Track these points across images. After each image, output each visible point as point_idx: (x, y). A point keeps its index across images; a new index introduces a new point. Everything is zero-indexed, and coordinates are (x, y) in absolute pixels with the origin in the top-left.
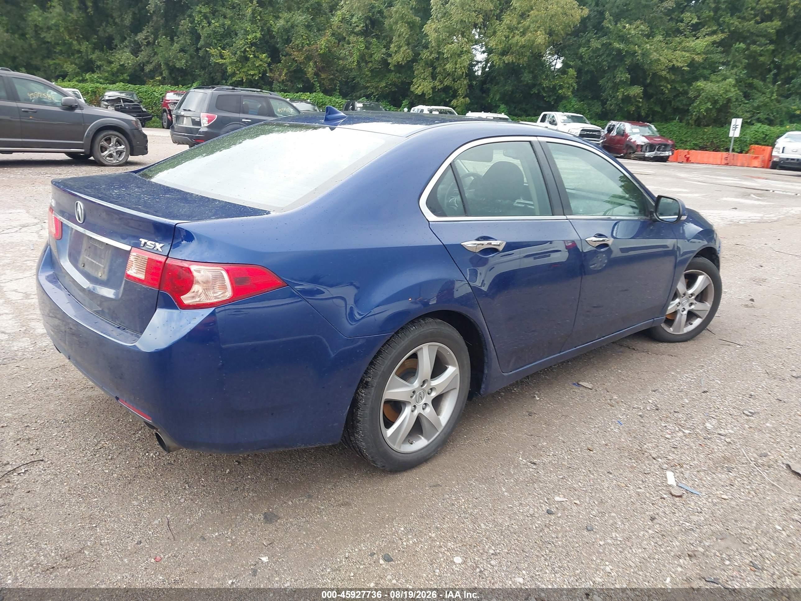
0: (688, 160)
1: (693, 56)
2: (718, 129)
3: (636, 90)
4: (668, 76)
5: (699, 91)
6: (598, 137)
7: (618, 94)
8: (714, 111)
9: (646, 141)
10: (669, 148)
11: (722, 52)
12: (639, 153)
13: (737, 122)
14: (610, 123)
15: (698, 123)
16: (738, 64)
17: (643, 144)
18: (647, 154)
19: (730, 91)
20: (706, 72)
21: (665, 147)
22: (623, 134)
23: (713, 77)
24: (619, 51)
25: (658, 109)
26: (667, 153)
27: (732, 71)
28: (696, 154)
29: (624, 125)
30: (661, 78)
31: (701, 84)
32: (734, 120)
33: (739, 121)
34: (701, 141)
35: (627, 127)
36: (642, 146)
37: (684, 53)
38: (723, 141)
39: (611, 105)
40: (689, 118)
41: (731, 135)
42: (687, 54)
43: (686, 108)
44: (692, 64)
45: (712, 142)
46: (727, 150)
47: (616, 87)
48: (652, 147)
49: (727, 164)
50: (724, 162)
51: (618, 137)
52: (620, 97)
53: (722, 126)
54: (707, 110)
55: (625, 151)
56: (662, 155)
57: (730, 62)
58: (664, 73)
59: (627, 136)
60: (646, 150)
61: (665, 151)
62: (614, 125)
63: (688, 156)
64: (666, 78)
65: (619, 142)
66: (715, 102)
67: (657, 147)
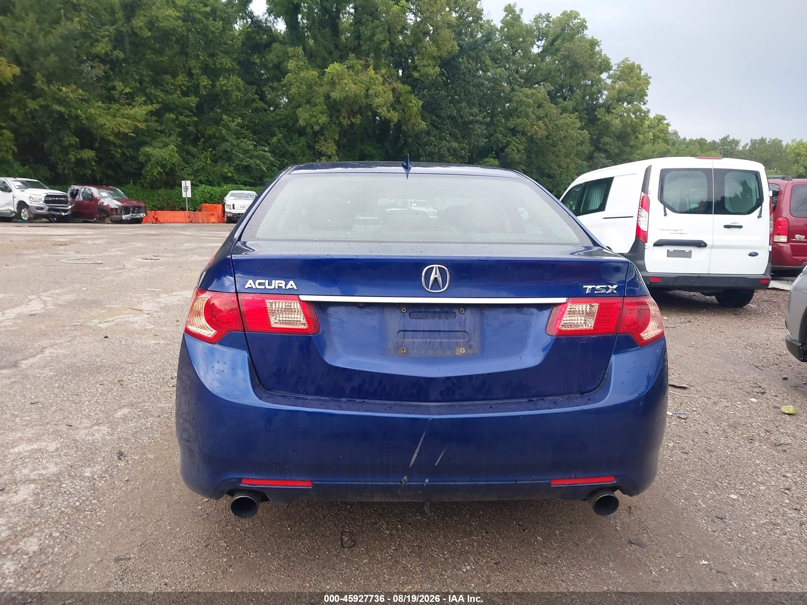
0: (157, 221)
1: (136, 123)
2: (170, 191)
3: (88, 154)
4: (115, 141)
5: (148, 156)
6: (66, 202)
7: (70, 156)
8: (164, 174)
9: (120, 204)
10: (142, 210)
11: (156, 121)
12: (116, 217)
13: (187, 184)
14: (72, 188)
15: (153, 186)
16: (172, 132)
17: (117, 207)
18: (124, 217)
19: (174, 156)
20: (148, 139)
21: (138, 209)
22: (91, 198)
23: (155, 143)
24: (60, 114)
25: (110, 172)
26: (142, 215)
27: (171, 138)
28: (161, 214)
29: (90, 190)
30: (109, 142)
31: (148, 149)
32: (183, 182)
33: (189, 183)
34: (157, 202)
35: (94, 191)
36: (116, 209)
37: (126, 120)
38: (177, 202)
39: (64, 169)
40: (142, 181)
41: (184, 196)
42: (129, 122)
43: (137, 172)
44: (136, 130)
45: (168, 202)
46: (183, 209)
47: (65, 150)
48: (126, 210)
49: (191, 222)
50: (188, 220)
51: (87, 202)
52: (73, 160)
53: (173, 188)
54: (160, 173)
55: (98, 216)
56: (138, 217)
57: (164, 130)
58: (111, 138)
59: (97, 200)
60: (121, 213)
61: (139, 213)
62: (78, 190)
63: (156, 216)
64: (114, 144)
65: (88, 207)
66: (163, 166)
67: (131, 209)
